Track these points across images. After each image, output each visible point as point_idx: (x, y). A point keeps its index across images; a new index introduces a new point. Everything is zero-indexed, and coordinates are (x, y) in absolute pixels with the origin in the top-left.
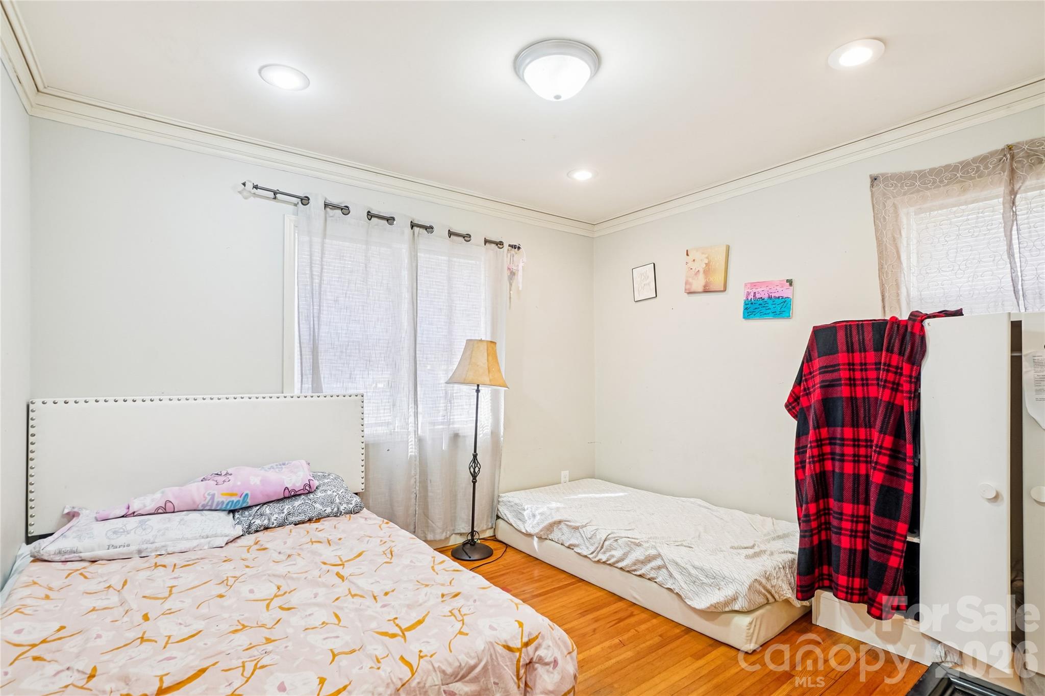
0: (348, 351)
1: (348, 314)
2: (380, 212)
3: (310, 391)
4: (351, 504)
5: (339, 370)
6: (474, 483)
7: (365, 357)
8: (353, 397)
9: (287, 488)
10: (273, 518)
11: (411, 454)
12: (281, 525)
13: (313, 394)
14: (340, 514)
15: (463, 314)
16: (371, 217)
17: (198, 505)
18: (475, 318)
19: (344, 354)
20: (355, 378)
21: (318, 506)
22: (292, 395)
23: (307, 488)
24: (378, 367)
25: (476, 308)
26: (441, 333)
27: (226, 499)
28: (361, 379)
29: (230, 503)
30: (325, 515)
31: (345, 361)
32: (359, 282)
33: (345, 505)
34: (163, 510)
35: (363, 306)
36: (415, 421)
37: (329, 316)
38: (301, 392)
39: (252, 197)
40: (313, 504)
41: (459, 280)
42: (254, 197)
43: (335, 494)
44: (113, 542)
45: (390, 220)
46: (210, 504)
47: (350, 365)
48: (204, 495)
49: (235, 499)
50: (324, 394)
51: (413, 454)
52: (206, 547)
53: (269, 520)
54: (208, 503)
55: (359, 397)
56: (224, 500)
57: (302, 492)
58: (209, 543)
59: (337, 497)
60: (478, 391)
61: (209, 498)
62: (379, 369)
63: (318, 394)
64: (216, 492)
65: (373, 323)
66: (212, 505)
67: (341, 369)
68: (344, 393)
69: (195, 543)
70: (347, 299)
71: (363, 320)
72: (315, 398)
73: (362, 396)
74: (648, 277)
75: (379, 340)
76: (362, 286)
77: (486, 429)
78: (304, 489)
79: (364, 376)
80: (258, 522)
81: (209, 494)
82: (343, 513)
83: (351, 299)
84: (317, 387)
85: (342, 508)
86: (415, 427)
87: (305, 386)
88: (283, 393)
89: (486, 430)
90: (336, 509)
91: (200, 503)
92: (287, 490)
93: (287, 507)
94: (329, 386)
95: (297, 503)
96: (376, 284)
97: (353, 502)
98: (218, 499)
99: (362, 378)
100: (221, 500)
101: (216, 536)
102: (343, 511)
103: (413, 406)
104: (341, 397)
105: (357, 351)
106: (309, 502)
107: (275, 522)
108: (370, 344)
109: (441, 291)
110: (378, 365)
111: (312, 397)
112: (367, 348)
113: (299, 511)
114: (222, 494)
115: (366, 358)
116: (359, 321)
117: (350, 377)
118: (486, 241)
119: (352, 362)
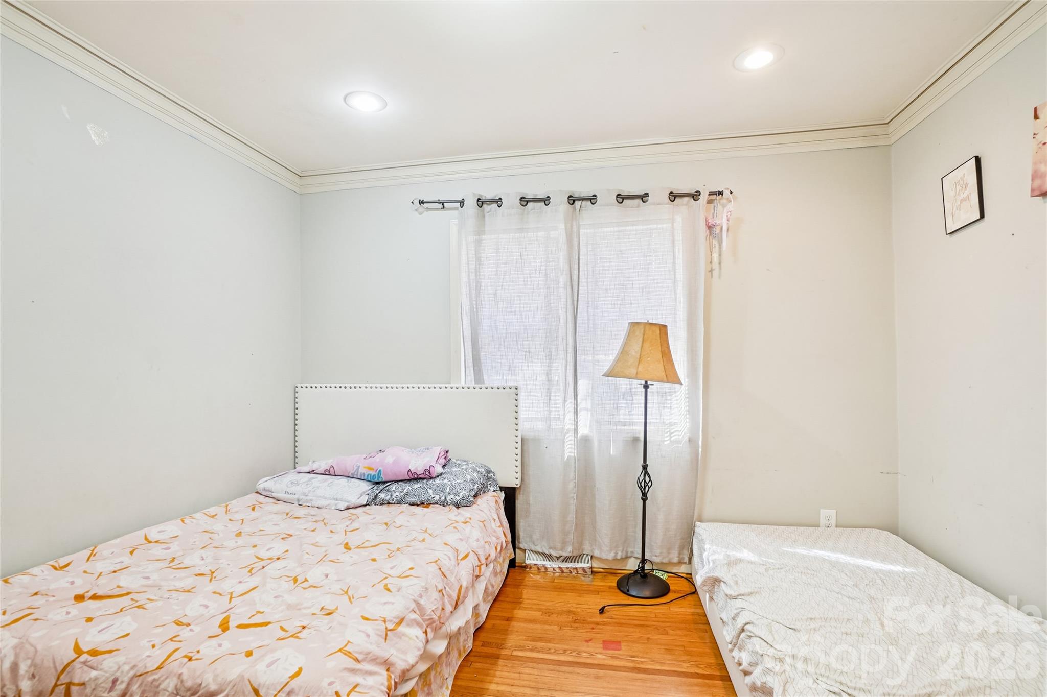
0: (506, 343)
1: (504, 306)
2: (536, 195)
3: (474, 382)
4: (459, 496)
5: (498, 362)
6: (644, 500)
7: (523, 348)
8: (507, 390)
9: (410, 471)
10: (395, 495)
11: (570, 454)
12: (399, 503)
13: (476, 385)
14: (447, 504)
15: (643, 292)
16: (527, 202)
17: (349, 474)
18: (656, 295)
19: (503, 346)
20: (515, 370)
21: (430, 491)
22: (457, 386)
23: (427, 473)
24: (538, 359)
25: (657, 283)
26: (608, 318)
27: (367, 472)
28: (520, 371)
29: (369, 476)
30: (433, 502)
31: (504, 354)
32: (514, 272)
33: (452, 496)
34: (327, 473)
35: (519, 296)
36: (574, 419)
37: (491, 310)
38: (465, 383)
39: (425, 212)
40: (428, 490)
41: (636, 251)
42: (427, 211)
43: (449, 483)
44: (288, 490)
45: (546, 201)
46: (356, 473)
47: (509, 357)
48: (353, 466)
49: (373, 473)
50: (486, 386)
51: (572, 455)
52: (333, 508)
53: (391, 496)
54: (354, 473)
55: (513, 390)
56: (365, 472)
57: (422, 476)
58: (336, 505)
59: (449, 486)
60: (646, 386)
61: (356, 468)
62: (539, 361)
63: (481, 386)
64: (361, 465)
65: (532, 313)
66: (357, 475)
67: (500, 361)
68: (505, 385)
69: (329, 502)
70: (503, 291)
71: (520, 311)
72: (477, 389)
73: (517, 389)
74: (967, 185)
75: (539, 330)
76: (516, 276)
77: (675, 435)
78: (424, 473)
79: (523, 368)
80: (382, 496)
81: (356, 466)
82: (449, 504)
83: (506, 291)
84: (479, 379)
85: (449, 498)
86: (574, 425)
87: (469, 378)
88: (450, 384)
89: (675, 437)
90: (443, 498)
91: (350, 472)
92: (410, 472)
93: (408, 487)
94: (492, 378)
95: (417, 486)
96: (534, 272)
97: (461, 495)
98: (362, 470)
99: (522, 370)
100: (363, 472)
101: (341, 500)
102: (449, 502)
103: (573, 401)
104: (501, 389)
105: (515, 343)
106: (426, 487)
107: (395, 499)
108: (529, 335)
109: (606, 268)
110: (538, 356)
111: (475, 388)
112: (526, 339)
113: (415, 494)
114: (365, 467)
115: (525, 350)
116: (515, 311)
117: (510, 369)
118: (673, 196)
119: (511, 354)
